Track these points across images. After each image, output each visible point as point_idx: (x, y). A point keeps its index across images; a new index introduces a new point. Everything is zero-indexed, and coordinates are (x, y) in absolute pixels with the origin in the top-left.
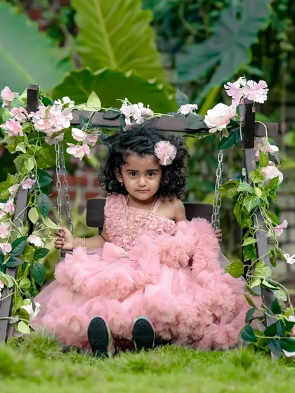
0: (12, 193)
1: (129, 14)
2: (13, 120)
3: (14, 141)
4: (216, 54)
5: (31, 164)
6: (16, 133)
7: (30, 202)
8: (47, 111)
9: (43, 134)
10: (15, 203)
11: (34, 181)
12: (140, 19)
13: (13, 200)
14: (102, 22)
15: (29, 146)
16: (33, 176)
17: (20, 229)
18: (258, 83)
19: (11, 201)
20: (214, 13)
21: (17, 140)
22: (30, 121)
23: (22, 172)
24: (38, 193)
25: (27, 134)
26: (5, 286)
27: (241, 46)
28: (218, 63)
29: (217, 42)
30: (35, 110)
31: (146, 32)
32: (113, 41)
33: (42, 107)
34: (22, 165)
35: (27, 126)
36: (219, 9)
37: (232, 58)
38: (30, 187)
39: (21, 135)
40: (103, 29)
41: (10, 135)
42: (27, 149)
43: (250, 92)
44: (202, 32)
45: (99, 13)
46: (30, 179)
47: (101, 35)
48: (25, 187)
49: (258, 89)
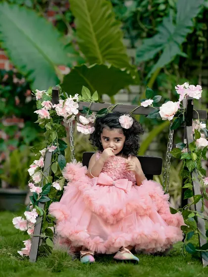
0: (42, 154)
1: (108, 21)
2: (43, 109)
3: (44, 122)
4: (160, 45)
5: (54, 136)
6: (45, 117)
7: (53, 159)
8: (64, 103)
9: (62, 117)
10: (44, 160)
11: (56, 147)
12: (114, 25)
13: (43, 158)
14: (91, 26)
15: (54, 124)
16: (56, 144)
17: (47, 178)
18: (196, 86)
19: (42, 159)
20: (159, 19)
21: (46, 121)
22: (54, 109)
23: (49, 141)
24: (59, 154)
25: (52, 117)
26: (39, 215)
27: (176, 42)
28: (162, 51)
29: (160, 38)
30: (57, 103)
31: (118, 32)
32: (98, 37)
33: (61, 101)
34: (49, 137)
35: (52, 112)
36: (162, 17)
37: (170, 49)
38: (53, 151)
39: (49, 118)
40: (92, 30)
41: (42, 118)
42: (52, 126)
43: (191, 92)
44: (151, 30)
45: (89, 20)
46: (54, 146)
47: (91, 33)
48: (51, 151)
49: (196, 90)
